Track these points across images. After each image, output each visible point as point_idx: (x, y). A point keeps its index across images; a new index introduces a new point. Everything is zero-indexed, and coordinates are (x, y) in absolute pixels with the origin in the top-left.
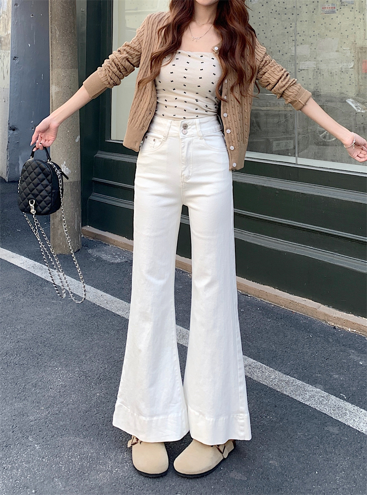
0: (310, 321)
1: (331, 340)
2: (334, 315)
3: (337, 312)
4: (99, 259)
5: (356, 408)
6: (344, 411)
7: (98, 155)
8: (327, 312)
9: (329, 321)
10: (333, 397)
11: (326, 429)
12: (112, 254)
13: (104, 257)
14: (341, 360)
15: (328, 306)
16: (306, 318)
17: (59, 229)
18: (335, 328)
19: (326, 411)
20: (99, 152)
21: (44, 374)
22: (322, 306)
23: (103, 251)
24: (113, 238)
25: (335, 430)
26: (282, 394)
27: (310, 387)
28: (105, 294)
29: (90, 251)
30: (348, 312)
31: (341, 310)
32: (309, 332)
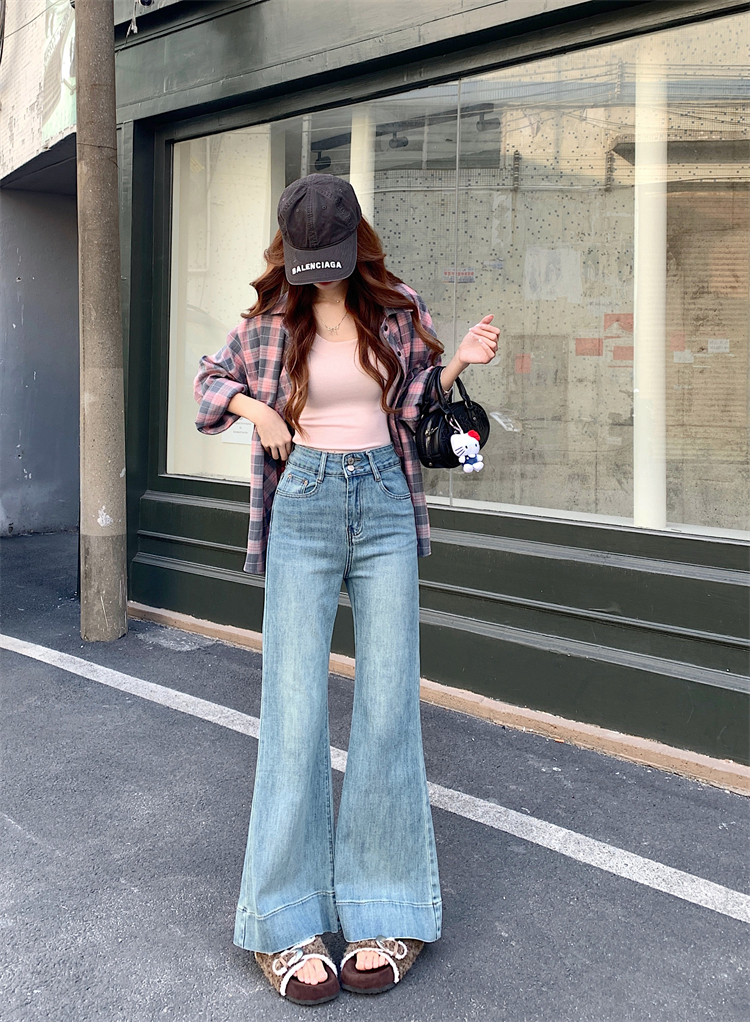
0: (470, 720)
1: (500, 744)
2: (503, 711)
3: (507, 706)
4: (157, 647)
5: (544, 823)
6: (530, 828)
7: (145, 496)
8: (493, 707)
9: (495, 718)
10: (513, 812)
11: (509, 849)
12: (175, 640)
13: (164, 643)
14: (517, 767)
15: (494, 699)
16: (464, 717)
17: (95, 605)
18: (504, 727)
19: (506, 828)
20: (149, 491)
21: (119, 802)
22: (486, 699)
23: (160, 635)
24: (173, 618)
25: (521, 850)
26: (447, 811)
27: (480, 802)
28: (180, 693)
29: (141, 636)
30: (522, 705)
31: (512, 702)
32: (470, 734)
